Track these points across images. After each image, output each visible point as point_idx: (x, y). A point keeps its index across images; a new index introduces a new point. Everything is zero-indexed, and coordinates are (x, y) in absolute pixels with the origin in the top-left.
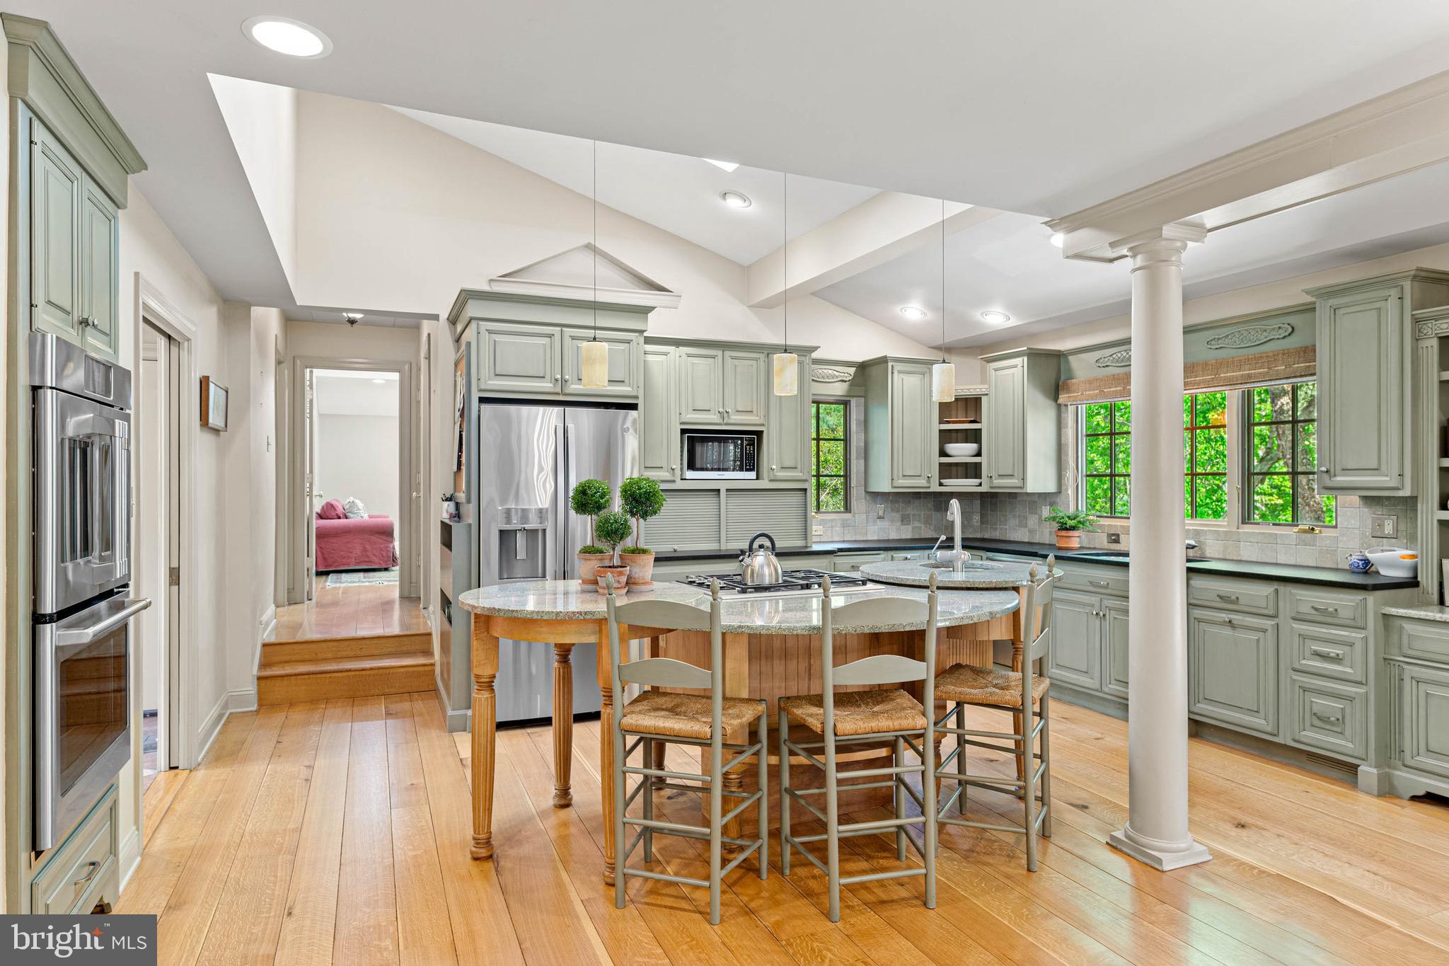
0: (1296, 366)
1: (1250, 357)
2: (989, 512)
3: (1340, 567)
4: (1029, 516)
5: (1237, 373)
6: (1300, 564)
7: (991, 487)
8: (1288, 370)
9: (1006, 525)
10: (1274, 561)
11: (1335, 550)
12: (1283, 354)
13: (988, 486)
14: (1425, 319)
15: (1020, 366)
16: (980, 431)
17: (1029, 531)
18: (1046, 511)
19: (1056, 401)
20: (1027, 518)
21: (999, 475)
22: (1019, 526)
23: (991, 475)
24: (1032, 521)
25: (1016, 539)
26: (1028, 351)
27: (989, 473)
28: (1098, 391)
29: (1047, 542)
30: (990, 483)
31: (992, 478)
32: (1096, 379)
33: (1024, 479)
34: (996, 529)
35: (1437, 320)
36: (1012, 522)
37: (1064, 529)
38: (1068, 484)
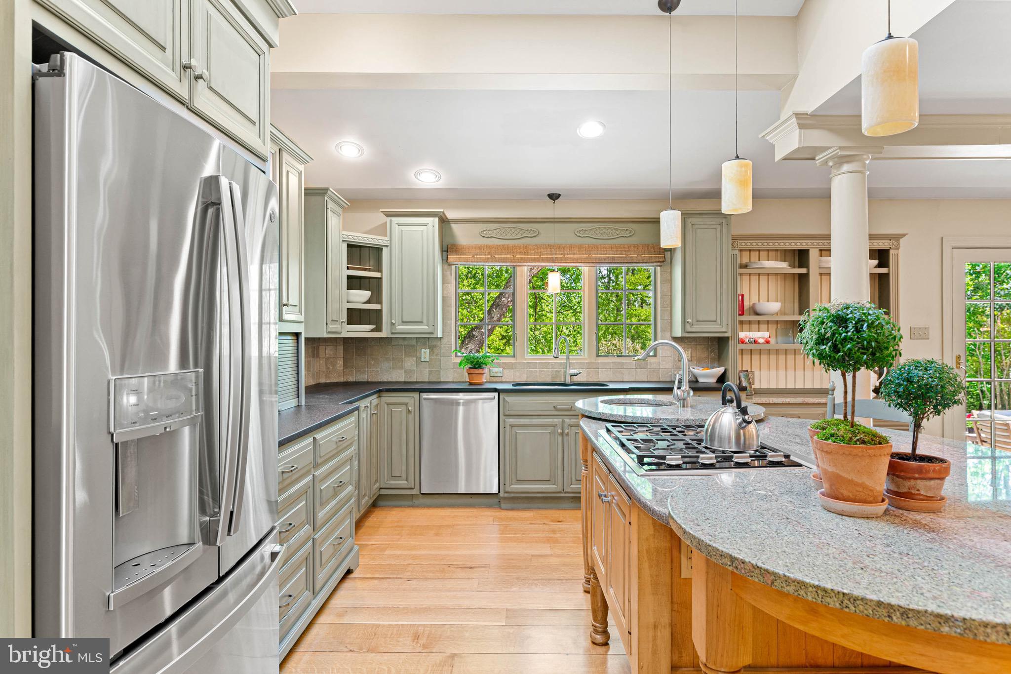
0: (643, 256)
1: (612, 246)
2: (354, 356)
3: (661, 380)
4: (406, 359)
5: (605, 256)
6: (637, 380)
7: (392, 333)
8: (639, 258)
9: (377, 368)
10: (621, 380)
11: (658, 370)
12: (634, 247)
13: (389, 331)
14: (734, 239)
15: (430, 225)
16: (379, 280)
17: (405, 372)
18: (425, 354)
19: (443, 260)
20: (403, 361)
21: (403, 322)
22: (393, 368)
23: (393, 321)
24: (409, 363)
25: (390, 380)
26: (441, 214)
27: (391, 320)
28: (489, 256)
29: (427, 380)
30: (391, 329)
31: (394, 324)
32: (487, 246)
33: (434, 326)
34: (364, 372)
35: (740, 240)
36: (385, 365)
37: (474, 368)
38: (451, 331)
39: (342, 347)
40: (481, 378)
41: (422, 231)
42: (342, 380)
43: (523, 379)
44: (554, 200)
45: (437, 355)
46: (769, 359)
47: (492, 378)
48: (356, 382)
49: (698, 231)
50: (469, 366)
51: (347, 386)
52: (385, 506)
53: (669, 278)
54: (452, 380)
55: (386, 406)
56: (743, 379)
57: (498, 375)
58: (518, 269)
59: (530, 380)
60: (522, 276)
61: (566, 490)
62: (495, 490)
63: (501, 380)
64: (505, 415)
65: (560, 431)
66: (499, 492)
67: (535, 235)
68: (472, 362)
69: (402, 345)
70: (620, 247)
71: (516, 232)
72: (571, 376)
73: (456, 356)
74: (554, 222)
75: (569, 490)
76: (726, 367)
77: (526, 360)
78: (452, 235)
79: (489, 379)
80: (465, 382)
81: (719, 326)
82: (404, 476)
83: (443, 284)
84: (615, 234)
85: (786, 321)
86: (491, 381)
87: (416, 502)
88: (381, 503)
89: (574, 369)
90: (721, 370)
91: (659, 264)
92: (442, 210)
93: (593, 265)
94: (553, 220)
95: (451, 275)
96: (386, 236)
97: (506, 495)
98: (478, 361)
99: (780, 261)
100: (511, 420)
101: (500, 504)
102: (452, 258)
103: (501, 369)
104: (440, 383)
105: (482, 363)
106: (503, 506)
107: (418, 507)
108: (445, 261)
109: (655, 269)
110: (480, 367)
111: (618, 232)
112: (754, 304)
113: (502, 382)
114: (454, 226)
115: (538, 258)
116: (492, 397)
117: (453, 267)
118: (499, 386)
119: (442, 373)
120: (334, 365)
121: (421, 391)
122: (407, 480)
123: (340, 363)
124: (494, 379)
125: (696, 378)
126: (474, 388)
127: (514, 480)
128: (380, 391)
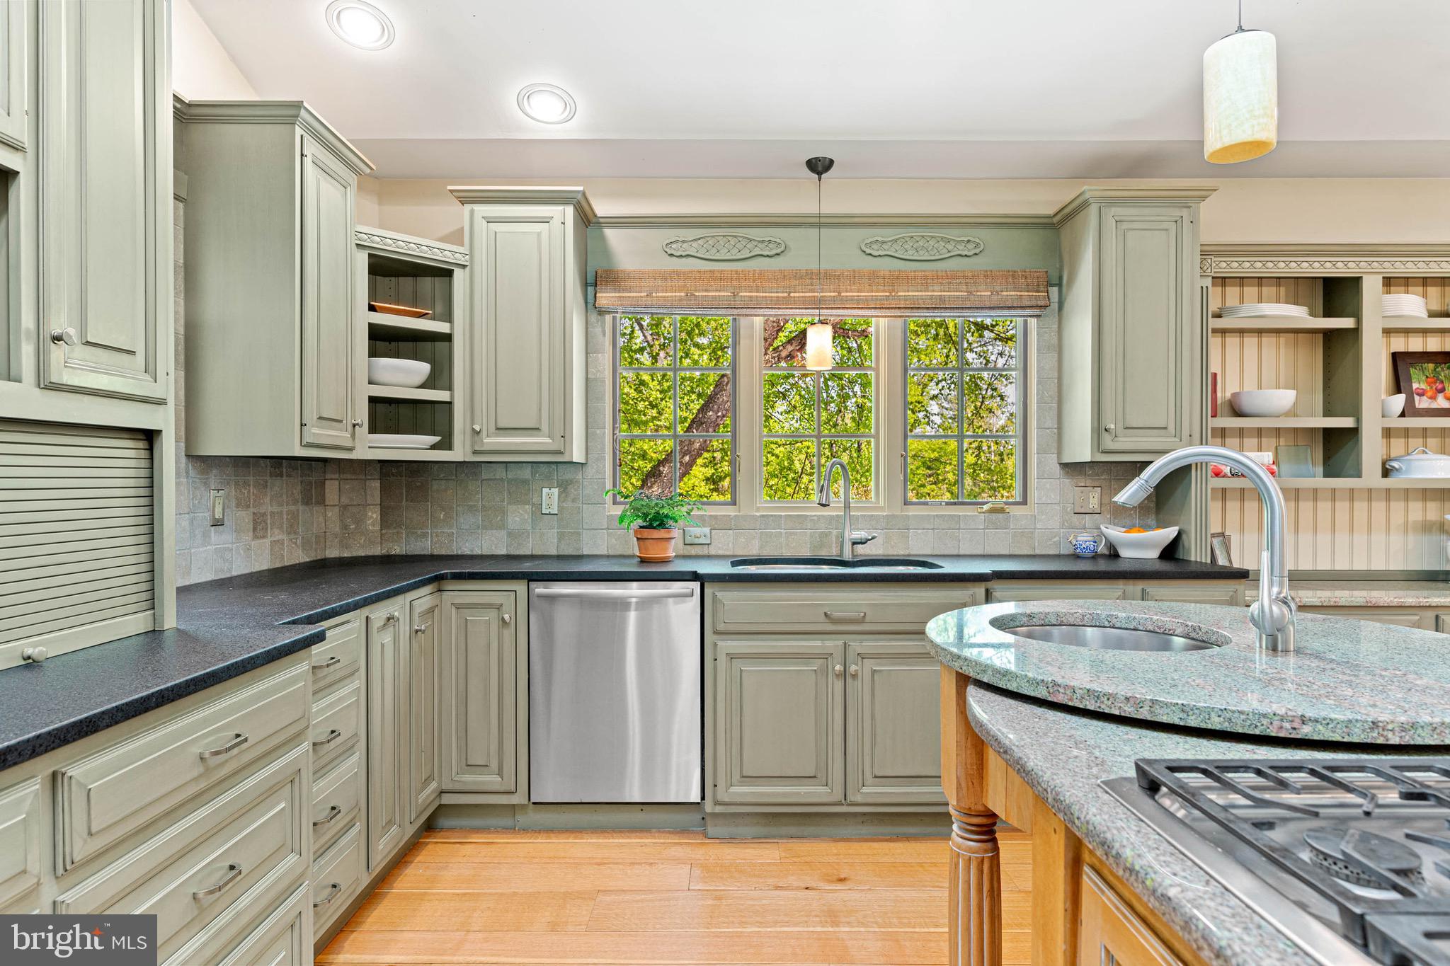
0: (1005, 293)
1: (940, 274)
2: (404, 503)
3: (1038, 552)
4: (511, 508)
5: (924, 294)
6: (989, 553)
7: (475, 452)
8: (995, 298)
9: (451, 527)
10: (955, 552)
11: (1032, 533)
12: (985, 276)
13: (468, 449)
14: (1207, 253)
15: (556, 222)
16: (448, 338)
17: (510, 534)
18: (550, 498)
19: (586, 303)
20: (504, 512)
21: (498, 429)
22: (485, 528)
23: (477, 428)
24: (518, 516)
25: (477, 552)
26: (580, 197)
27: (473, 422)
28: (683, 294)
29: (554, 552)
30: (473, 443)
31: (479, 433)
32: (679, 274)
33: (565, 437)
34: (424, 535)
35: (1216, 256)
36: (467, 520)
37: (650, 527)
38: (603, 449)
39: (377, 484)
40: (666, 549)
41: (539, 234)
42: (377, 551)
43: (754, 551)
44: (820, 174)
45: (574, 500)
46: (1242, 509)
47: (688, 547)
48: (406, 556)
49: (1130, 234)
50: (640, 522)
51: (387, 561)
52: (451, 829)
53: (1055, 341)
54: (605, 552)
55: (454, 610)
56: (1218, 552)
57: (701, 541)
58: (743, 322)
59: (768, 552)
60: (751, 337)
61: (851, 798)
62: (695, 797)
63: (706, 552)
64: (716, 632)
65: (838, 668)
66: (703, 798)
67: (778, 251)
68: (645, 515)
69: (502, 479)
70: (955, 277)
71: (739, 246)
72: (854, 543)
73: (615, 503)
74: (819, 225)
75: (859, 799)
76: (1185, 527)
77: (758, 509)
78: (605, 251)
79: (683, 550)
80: (633, 556)
81: (1174, 439)
82: (494, 765)
83: (587, 353)
84: (945, 251)
85: (1296, 430)
86: (686, 553)
87: (521, 819)
88: (444, 822)
89: (858, 529)
90: (1170, 533)
91: (1037, 311)
92: (581, 188)
93: (898, 313)
94: (816, 220)
95: (604, 335)
96: (462, 244)
97: (718, 809)
98: (657, 513)
99: (1287, 303)
100: (729, 643)
101: (705, 825)
102: (606, 298)
103: (707, 530)
104: (579, 558)
105: (667, 516)
106: (711, 830)
107: (525, 830)
108: (590, 306)
109: (1026, 323)
110: (662, 525)
111: (950, 247)
112: (1234, 395)
113: (709, 557)
114: (609, 233)
115: (784, 298)
116: (689, 591)
117: (608, 318)
118: (704, 568)
119: (586, 536)
120: (359, 521)
121: (532, 578)
122: (500, 773)
123: (374, 515)
124: (693, 551)
125: (1115, 550)
126: (651, 570)
127: (736, 777)
128: (439, 578)
